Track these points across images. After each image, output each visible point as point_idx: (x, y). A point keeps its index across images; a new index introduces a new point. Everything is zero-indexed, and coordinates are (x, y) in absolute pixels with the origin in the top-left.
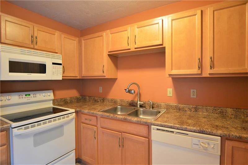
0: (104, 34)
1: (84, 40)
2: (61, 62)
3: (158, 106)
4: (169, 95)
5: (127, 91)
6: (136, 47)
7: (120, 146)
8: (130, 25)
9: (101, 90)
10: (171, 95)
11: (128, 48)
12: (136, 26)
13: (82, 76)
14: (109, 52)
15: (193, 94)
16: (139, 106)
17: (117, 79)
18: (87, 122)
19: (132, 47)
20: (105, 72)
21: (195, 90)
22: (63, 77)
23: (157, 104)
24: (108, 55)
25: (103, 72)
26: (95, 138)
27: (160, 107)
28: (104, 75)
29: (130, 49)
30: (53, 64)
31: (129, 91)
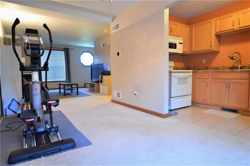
0: (213, 21)
1: (194, 27)
2: (182, 43)
5: (230, 57)
6: (240, 27)
7: (227, 87)
8: (236, 12)
9: (204, 61)
11: (233, 28)
12: (240, 13)
13: (192, 51)
14: (216, 33)
16: (239, 68)
17: (219, 52)
18: (201, 77)
19: (236, 27)
20: (212, 47)
22: (183, 52)
24: (215, 35)
25: (211, 47)
26: (207, 86)
28: (211, 49)
29: (234, 29)
30: (180, 43)
31: (232, 58)
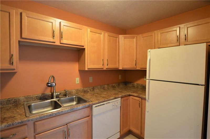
0: (14, 12)
3: (70, 93)
4: (77, 83)
7: (65, 138)
10: (78, 83)
14: (21, 38)
15: (91, 80)
16: (55, 98)
21: (92, 77)
23: (70, 91)
24: (19, 41)
25: (13, 63)
27: (71, 94)
28: (13, 68)
29: (55, 42)
